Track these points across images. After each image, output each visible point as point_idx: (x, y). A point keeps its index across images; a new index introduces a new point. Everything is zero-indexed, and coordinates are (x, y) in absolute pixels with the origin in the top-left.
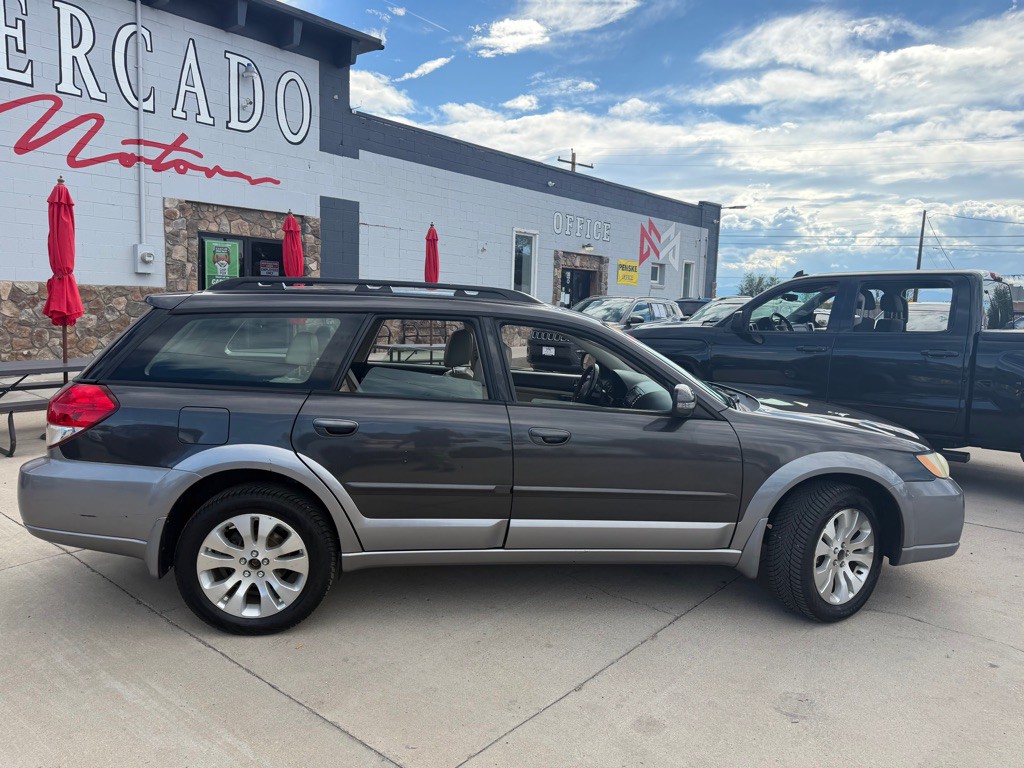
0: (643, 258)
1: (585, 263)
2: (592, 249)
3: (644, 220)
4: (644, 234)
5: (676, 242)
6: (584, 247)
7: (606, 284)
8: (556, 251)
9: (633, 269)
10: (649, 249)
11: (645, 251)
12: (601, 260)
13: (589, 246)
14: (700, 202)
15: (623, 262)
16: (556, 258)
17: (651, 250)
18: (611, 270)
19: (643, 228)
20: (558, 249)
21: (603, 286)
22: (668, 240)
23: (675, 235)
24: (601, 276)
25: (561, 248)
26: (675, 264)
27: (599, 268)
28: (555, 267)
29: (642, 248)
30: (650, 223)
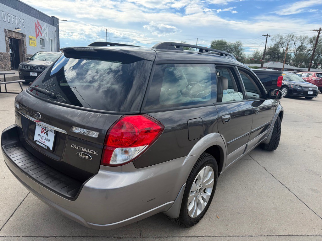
0: (37, 36)
1: (16, 36)
2: (20, 30)
3: (36, 20)
4: (36, 27)
5: (47, 31)
6: (16, 28)
7: (26, 45)
8: (5, 29)
9: (34, 40)
10: (39, 32)
11: (37, 33)
12: (22, 35)
13: (18, 28)
14: (52, 16)
15: (31, 37)
16: (6, 32)
17: (39, 33)
18: (26, 39)
19: (36, 24)
20: (6, 28)
21: (25, 46)
22: (44, 30)
23: (46, 28)
24: (23, 42)
25: (7, 28)
26: (47, 39)
27: (22, 38)
28: (5, 36)
29: (36, 32)
30: (38, 22)
